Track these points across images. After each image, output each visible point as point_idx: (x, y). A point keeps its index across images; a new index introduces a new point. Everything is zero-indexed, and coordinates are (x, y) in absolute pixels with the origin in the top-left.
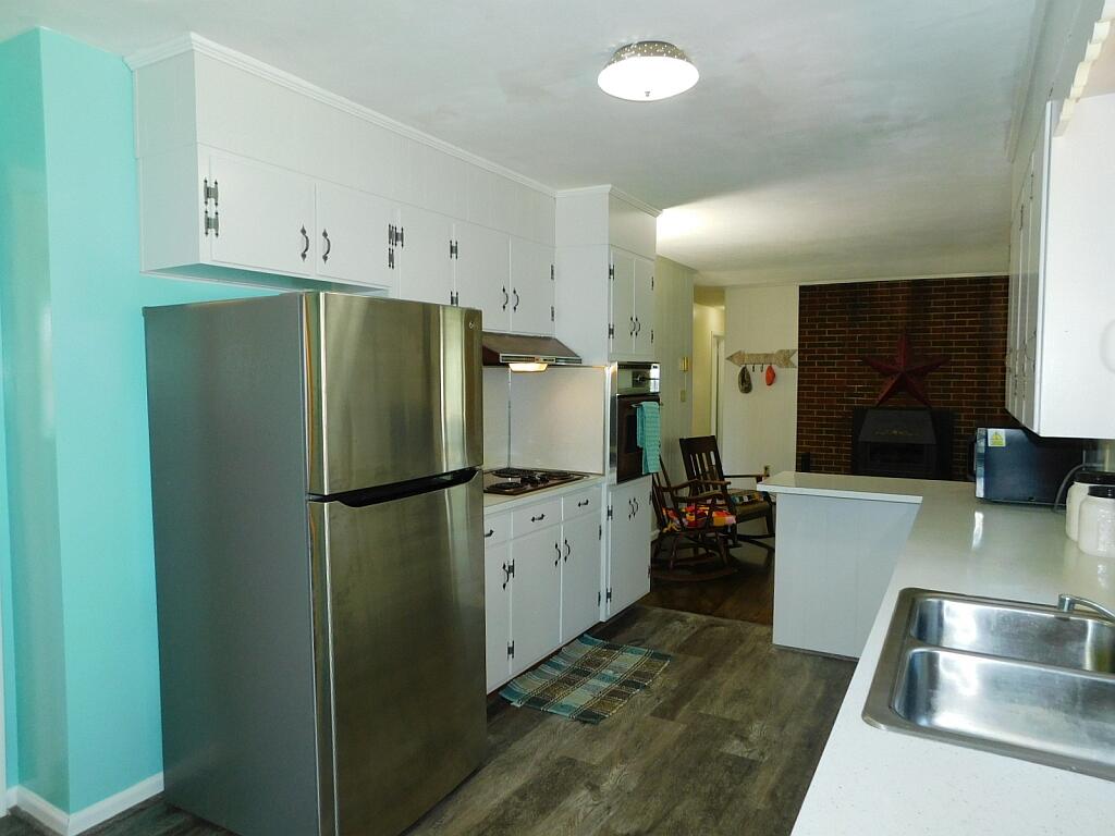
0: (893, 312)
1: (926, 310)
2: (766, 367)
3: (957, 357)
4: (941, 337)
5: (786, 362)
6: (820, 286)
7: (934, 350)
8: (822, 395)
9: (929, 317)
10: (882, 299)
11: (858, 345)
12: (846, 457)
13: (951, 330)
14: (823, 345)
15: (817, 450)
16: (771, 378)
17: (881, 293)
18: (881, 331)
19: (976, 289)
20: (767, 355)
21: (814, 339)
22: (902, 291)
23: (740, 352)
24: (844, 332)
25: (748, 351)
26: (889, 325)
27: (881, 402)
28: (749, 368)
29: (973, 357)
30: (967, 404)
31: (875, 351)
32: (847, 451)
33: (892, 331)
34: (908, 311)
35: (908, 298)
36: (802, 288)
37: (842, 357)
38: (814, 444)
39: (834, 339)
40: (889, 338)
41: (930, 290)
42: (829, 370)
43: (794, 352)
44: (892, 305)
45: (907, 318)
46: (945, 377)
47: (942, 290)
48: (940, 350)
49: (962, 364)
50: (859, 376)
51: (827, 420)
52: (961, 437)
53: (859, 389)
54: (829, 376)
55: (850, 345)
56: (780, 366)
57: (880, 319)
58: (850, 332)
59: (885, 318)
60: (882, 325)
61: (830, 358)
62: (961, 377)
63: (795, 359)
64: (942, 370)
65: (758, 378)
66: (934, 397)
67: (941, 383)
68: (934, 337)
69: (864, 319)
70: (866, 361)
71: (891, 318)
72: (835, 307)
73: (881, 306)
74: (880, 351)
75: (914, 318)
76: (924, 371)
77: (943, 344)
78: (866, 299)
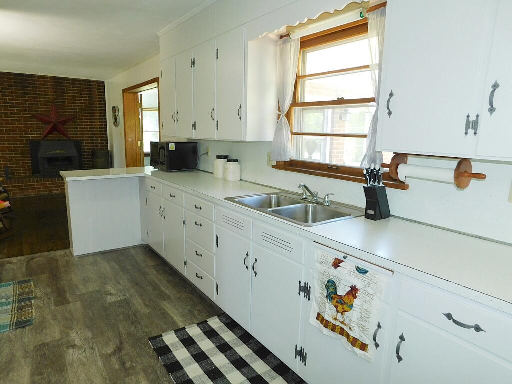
0: (45, 92)
1: (63, 93)
3: (80, 116)
4: (72, 106)
7: (69, 112)
8: (9, 134)
9: (65, 96)
10: (39, 84)
11: (28, 108)
12: (29, 167)
14: (6, 106)
15: (11, 164)
17: (38, 81)
18: (41, 101)
19: (85, 85)
22: (50, 82)
24: (19, 100)
26: (45, 98)
27: (45, 137)
29: (87, 116)
30: (86, 137)
31: (38, 111)
32: (30, 163)
33: (46, 102)
34: (54, 92)
35: (53, 86)
37: (19, 114)
38: (9, 161)
39: (13, 104)
40: (45, 105)
41: (64, 83)
42: (12, 121)
44: (45, 88)
45: (54, 96)
46: (75, 125)
47: (70, 84)
48: (72, 113)
49: (82, 119)
50: (31, 124)
51: (15, 147)
52: (86, 152)
53: (32, 131)
54: (13, 124)
55: (23, 107)
57: (40, 95)
58: (23, 100)
59: (43, 95)
60: (41, 98)
61: (11, 114)
62: (82, 125)
64: (74, 122)
66: (71, 134)
67: (74, 128)
68: (69, 106)
69: (30, 94)
70: (34, 117)
71: (46, 95)
72: (12, 86)
73: (39, 88)
74: (42, 112)
75: (57, 96)
76: (65, 123)
77: (73, 109)
78: (30, 84)
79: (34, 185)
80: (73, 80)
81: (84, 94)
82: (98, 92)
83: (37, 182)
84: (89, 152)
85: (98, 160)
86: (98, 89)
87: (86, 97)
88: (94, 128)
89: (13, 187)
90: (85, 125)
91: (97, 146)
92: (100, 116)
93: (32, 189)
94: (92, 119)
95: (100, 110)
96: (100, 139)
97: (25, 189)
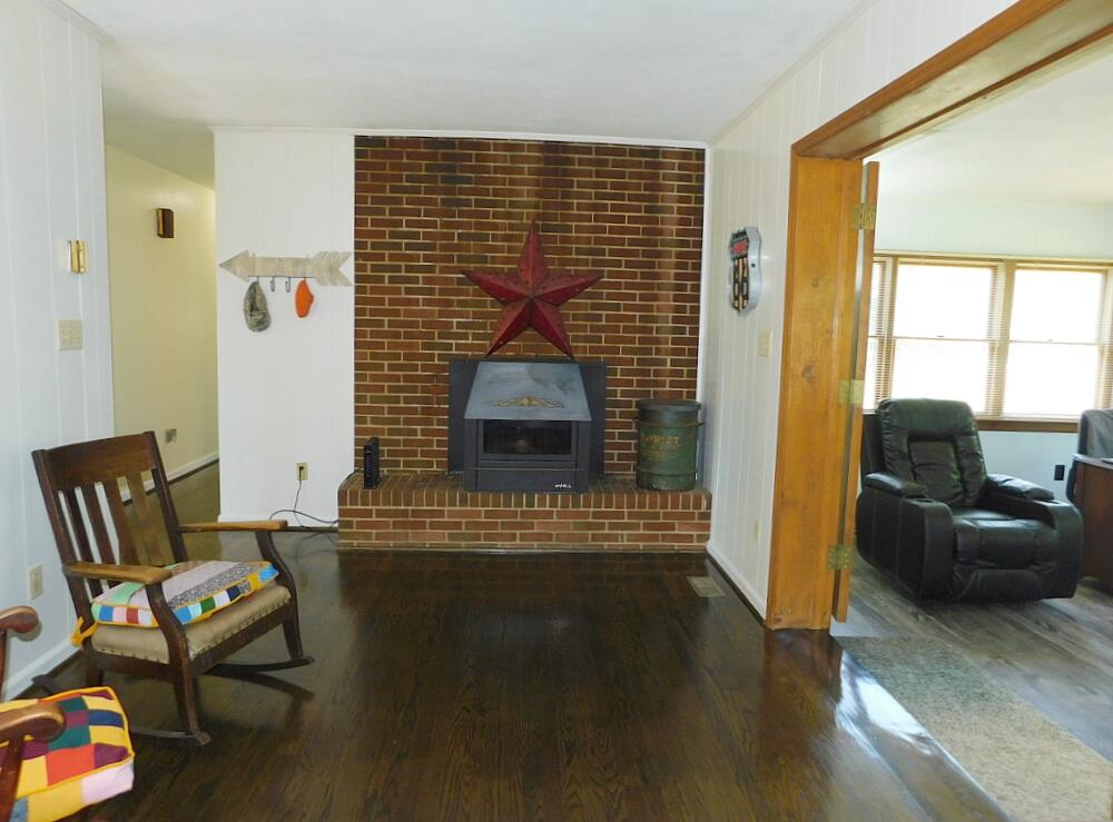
0: (511, 193)
1: (566, 195)
2: (295, 283)
3: (611, 275)
4: (588, 241)
5: (333, 273)
6: (391, 138)
7: (577, 262)
8: (397, 335)
9: (570, 207)
10: (496, 170)
11: (457, 248)
12: (439, 443)
13: (603, 230)
14: (398, 246)
15: (391, 432)
16: (304, 302)
17: (495, 159)
18: (495, 227)
19: (639, 165)
20: (297, 262)
21: (382, 235)
22: (527, 160)
23: (245, 255)
24: (433, 224)
25: (261, 252)
26: (509, 216)
27: (496, 347)
28: (265, 284)
29: (634, 275)
30: (625, 351)
31: (485, 260)
32: (443, 433)
33: (511, 227)
34: (538, 194)
35: (538, 172)
36: (361, 141)
37: (430, 269)
38: (386, 421)
39: (416, 236)
40: (507, 238)
41: (571, 162)
42: (408, 291)
43: (346, 256)
44: (512, 182)
45: (536, 206)
46: (595, 307)
48: (586, 263)
49: (618, 286)
50: (461, 303)
51: (407, 378)
52: (618, 404)
53: (460, 325)
54: (409, 302)
55: (444, 248)
56: (321, 281)
57: (493, 204)
58: (445, 225)
59: (502, 204)
60: (496, 216)
61: (409, 269)
62: (617, 307)
63: (348, 270)
64: (590, 296)
65: (280, 302)
66: (576, 339)
67: (588, 317)
68: (578, 241)
69: (468, 203)
70: (471, 278)
71: (512, 204)
72: (420, 179)
73: (494, 181)
74: (494, 260)
75: (546, 206)
76: (561, 297)
77: (591, 252)
78: (471, 168)
79: (441, 514)
80: (601, 149)
81: (631, 198)
82: (680, 189)
83: (452, 503)
84: (629, 404)
85: (657, 439)
86: (681, 177)
87: (638, 209)
88: (655, 319)
89: (380, 513)
90: (627, 308)
91: (656, 384)
92: (677, 276)
93: (433, 526)
94: (651, 287)
95: (679, 255)
96: (669, 358)
97: (415, 525)
